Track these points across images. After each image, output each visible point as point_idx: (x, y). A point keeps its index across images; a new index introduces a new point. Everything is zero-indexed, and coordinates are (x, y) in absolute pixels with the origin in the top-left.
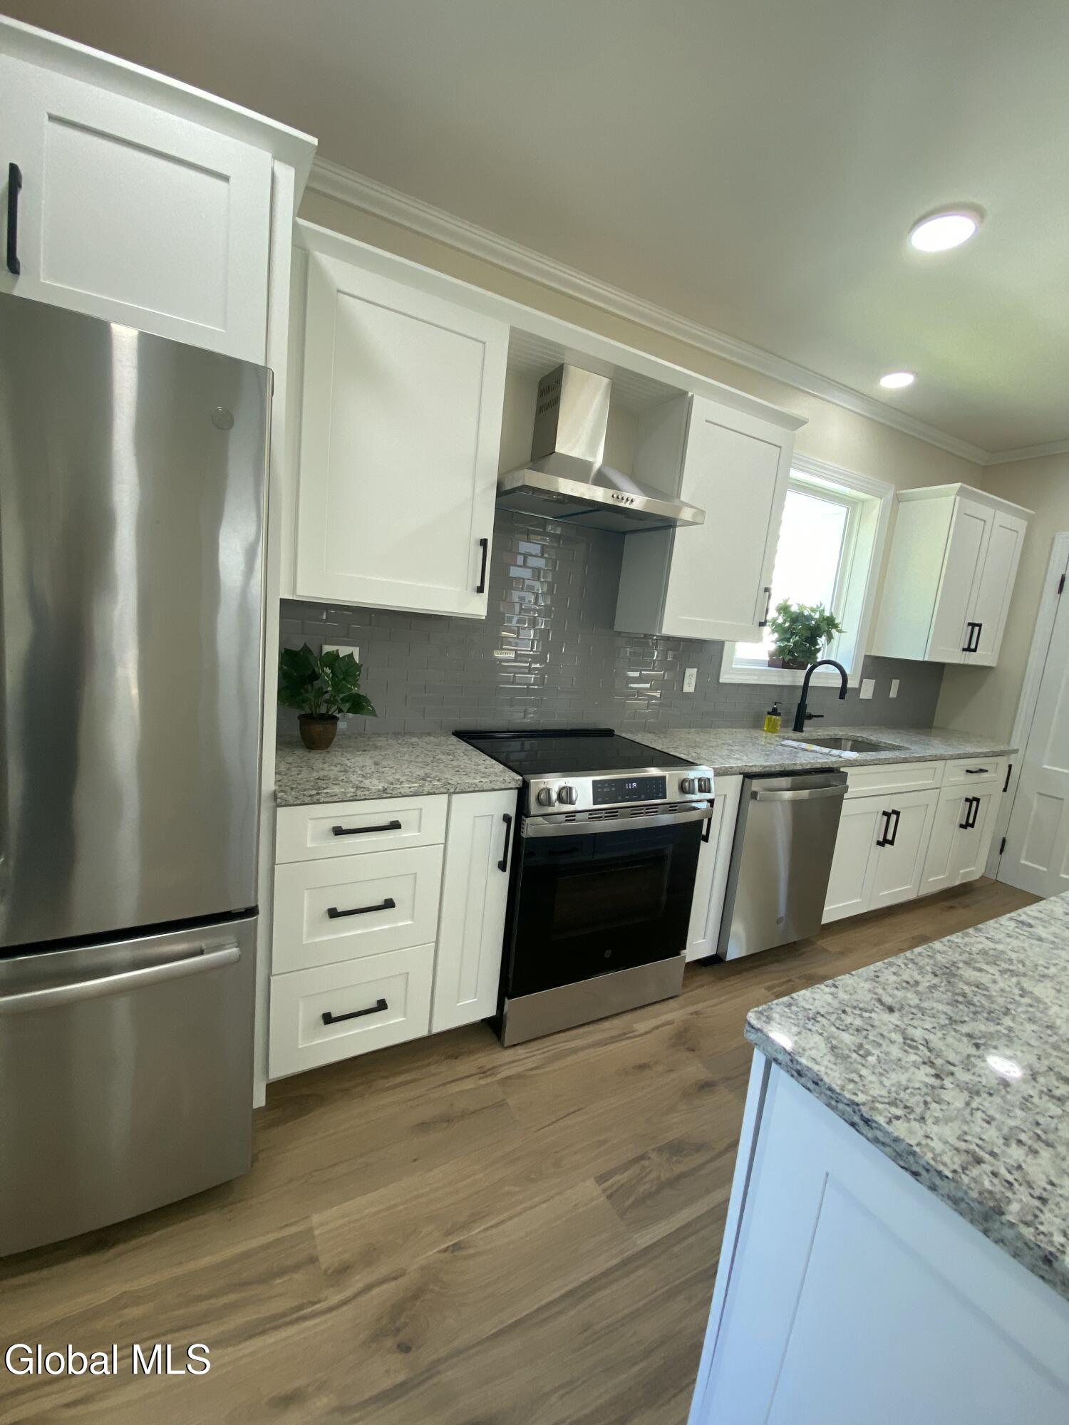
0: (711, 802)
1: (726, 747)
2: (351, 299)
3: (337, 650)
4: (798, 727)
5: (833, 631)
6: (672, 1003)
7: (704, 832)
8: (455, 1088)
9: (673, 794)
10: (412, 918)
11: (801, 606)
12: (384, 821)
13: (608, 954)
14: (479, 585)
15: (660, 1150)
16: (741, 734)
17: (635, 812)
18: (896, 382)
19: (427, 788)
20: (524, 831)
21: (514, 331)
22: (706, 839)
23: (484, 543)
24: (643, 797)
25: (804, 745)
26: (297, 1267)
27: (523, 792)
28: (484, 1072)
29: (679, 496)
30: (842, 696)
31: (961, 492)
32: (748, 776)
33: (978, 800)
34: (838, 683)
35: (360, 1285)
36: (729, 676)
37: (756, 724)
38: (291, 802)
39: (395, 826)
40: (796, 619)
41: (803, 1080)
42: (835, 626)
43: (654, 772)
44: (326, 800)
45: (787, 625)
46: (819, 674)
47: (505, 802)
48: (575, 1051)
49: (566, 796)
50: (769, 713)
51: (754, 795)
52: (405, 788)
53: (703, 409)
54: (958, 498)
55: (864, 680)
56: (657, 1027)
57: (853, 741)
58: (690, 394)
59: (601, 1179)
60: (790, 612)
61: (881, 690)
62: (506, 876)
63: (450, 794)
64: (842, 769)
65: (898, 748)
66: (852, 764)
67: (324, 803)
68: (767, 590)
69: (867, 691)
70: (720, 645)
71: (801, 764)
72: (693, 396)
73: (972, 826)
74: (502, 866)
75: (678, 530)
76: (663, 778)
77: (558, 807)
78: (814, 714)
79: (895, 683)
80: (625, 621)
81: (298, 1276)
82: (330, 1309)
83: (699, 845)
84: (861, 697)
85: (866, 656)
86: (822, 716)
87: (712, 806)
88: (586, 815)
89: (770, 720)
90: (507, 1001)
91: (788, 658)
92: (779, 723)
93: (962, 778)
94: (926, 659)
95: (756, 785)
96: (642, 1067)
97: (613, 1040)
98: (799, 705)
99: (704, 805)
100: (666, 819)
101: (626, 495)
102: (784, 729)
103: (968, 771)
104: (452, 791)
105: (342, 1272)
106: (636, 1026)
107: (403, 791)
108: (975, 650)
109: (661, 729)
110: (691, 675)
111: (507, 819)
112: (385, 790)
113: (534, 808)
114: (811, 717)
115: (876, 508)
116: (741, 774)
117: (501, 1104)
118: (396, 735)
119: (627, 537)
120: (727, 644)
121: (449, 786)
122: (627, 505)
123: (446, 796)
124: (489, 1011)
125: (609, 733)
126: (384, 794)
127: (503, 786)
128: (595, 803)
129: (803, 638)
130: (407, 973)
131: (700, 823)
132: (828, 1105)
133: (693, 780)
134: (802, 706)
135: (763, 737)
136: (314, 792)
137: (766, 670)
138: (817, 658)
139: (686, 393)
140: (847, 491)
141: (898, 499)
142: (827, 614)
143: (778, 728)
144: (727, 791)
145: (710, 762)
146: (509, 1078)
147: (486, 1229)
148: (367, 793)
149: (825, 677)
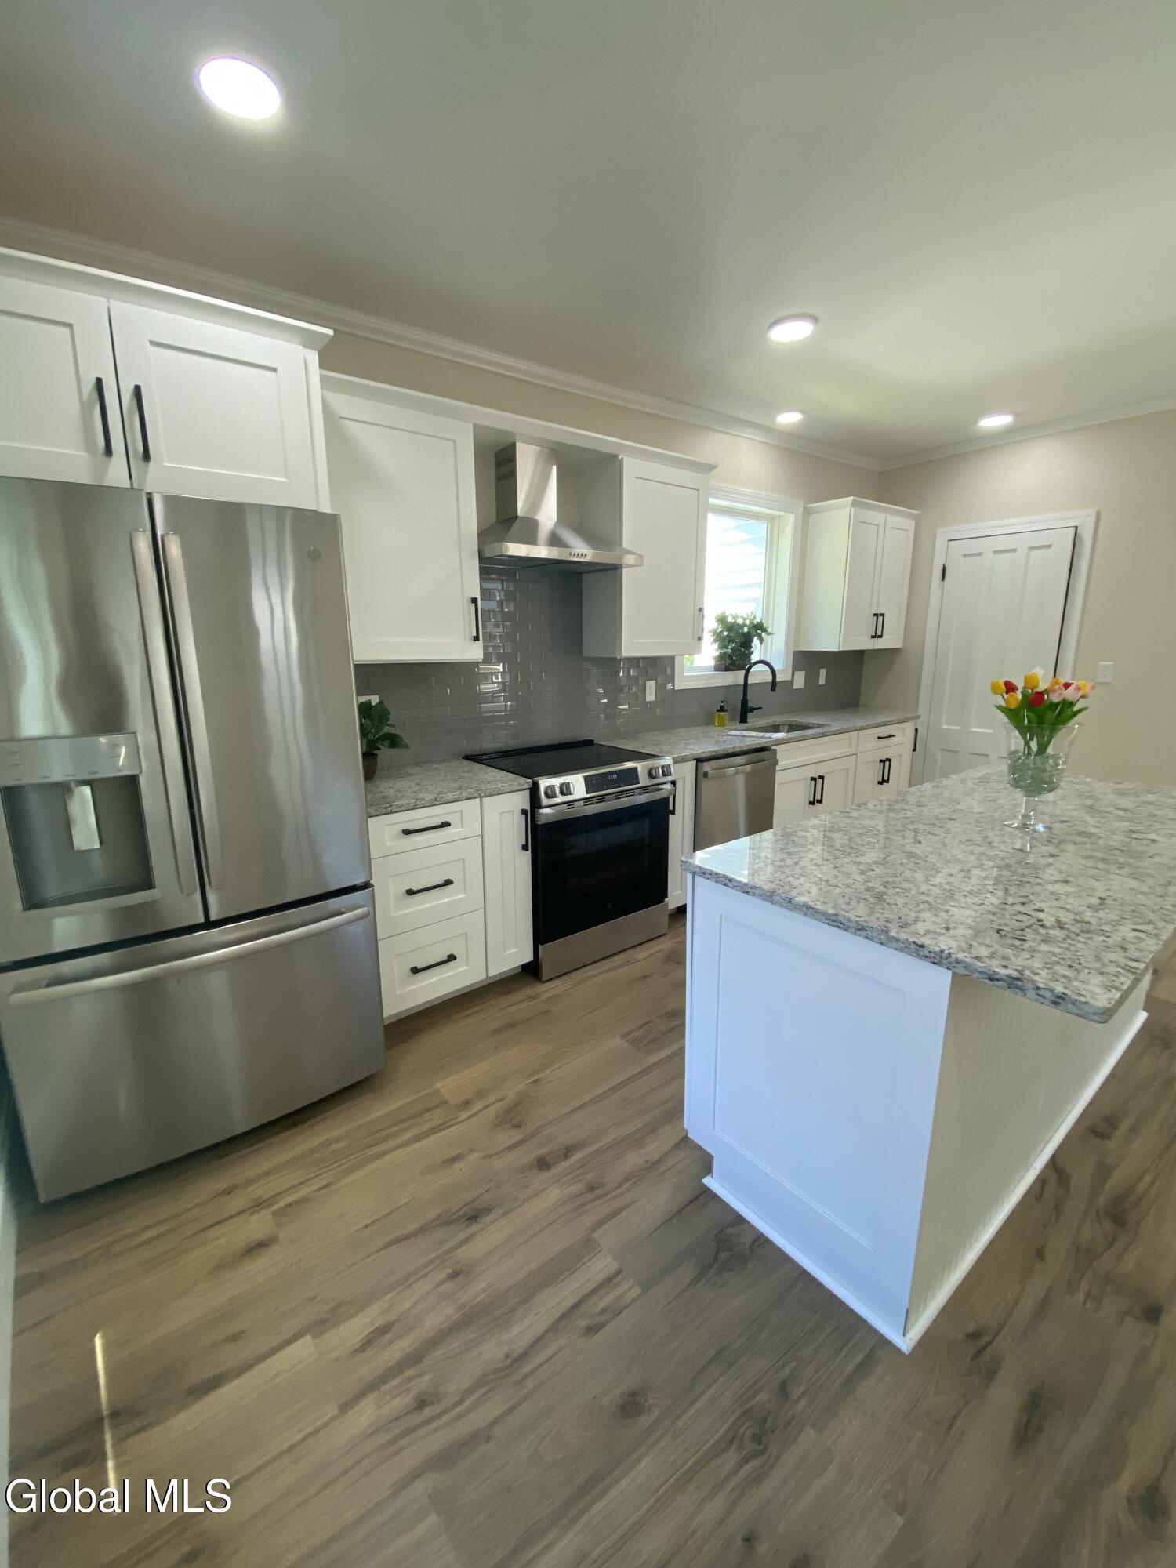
0: (673, 783)
1: (683, 741)
2: (352, 422)
3: (370, 700)
4: (743, 720)
5: (764, 635)
6: (662, 939)
7: (671, 808)
8: (514, 1008)
9: (644, 780)
10: (465, 891)
11: (735, 617)
12: (438, 822)
13: (610, 906)
14: (475, 635)
15: (661, 1017)
16: (696, 731)
17: (618, 795)
18: (789, 419)
19: (465, 795)
20: (539, 819)
21: (476, 427)
22: (673, 812)
23: (474, 600)
24: (622, 784)
25: (745, 733)
26: (436, 1107)
27: (534, 791)
28: (530, 998)
29: (621, 545)
30: (773, 689)
31: (854, 504)
32: (700, 761)
33: (889, 760)
34: (769, 679)
35: (480, 1107)
36: (682, 684)
37: (709, 721)
38: (373, 814)
39: (446, 825)
40: (731, 628)
41: (706, 876)
42: (764, 630)
43: (629, 765)
44: (396, 810)
45: (726, 633)
46: (754, 672)
47: (522, 800)
48: (595, 976)
49: (565, 789)
50: (718, 711)
51: (706, 775)
52: (450, 796)
53: (632, 468)
54: (853, 509)
55: (796, 673)
56: (651, 955)
57: (789, 725)
58: (620, 457)
59: (623, 1036)
60: (727, 622)
61: (811, 679)
62: (528, 854)
63: (481, 798)
64: (773, 748)
65: (820, 726)
66: (779, 742)
67: (395, 812)
68: (701, 610)
69: (799, 682)
70: (672, 659)
71: (740, 747)
72: (622, 458)
73: (887, 781)
74: (525, 848)
75: (625, 571)
76: (636, 768)
77: (560, 799)
78: (755, 707)
79: (823, 672)
80: (591, 648)
81: (439, 1111)
82: (463, 1121)
83: (668, 817)
84: (795, 687)
85: (795, 652)
86: (760, 708)
87: (675, 786)
88: (582, 803)
89: (719, 715)
90: (540, 947)
91: (729, 662)
92: (727, 718)
93: (873, 743)
94: (841, 649)
95: (707, 767)
96: (644, 977)
97: (621, 966)
98: (742, 701)
99: (668, 786)
100: (642, 799)
101: (578, 551)
102: (732, 723)
103: (879, 738)
104: (482, 796)
105: (466, 1104)
106: (636, 956)
107: (447, 798)
108: (880, 637)
109: (632, 735)
110: (651, 686)
111: (524, 812)
112: (435, 799)
113: (545, 801)
114: (752, 710)
115: (790, 522)
116: (694, 759)
117: (547, 1012)
118: (419, 764)
119: (584, 576)
120: (677, 659)
121: (479, 792)
122: (582, 559)
123: (478, 800)
124: (528, 957)
125: (590, 743)
126: (436, 802)
127: (518, 788)
128: (587, 793)
129: (739, 644)
130: (466, 933)
131: (667, 799)
132: (716, 882)
133: (657, 767)
134: (744, 702)
135: (715, 730)
136: (388, 805)
137: (712, 675)
138: (751, 660)
139: (617, 456)
140: (765, 510)
141: (808, 513)
142: (758, 620)
143: (726, 722)
144: (685, 774)
145: (670, 753)
146: (550, 998)
147: (553, 1071)
148: (423, 802)
149: (759, 675)
